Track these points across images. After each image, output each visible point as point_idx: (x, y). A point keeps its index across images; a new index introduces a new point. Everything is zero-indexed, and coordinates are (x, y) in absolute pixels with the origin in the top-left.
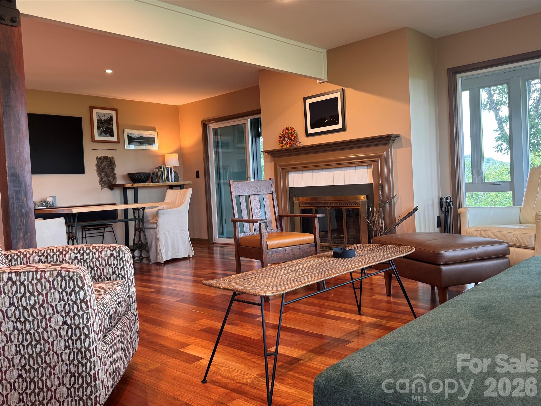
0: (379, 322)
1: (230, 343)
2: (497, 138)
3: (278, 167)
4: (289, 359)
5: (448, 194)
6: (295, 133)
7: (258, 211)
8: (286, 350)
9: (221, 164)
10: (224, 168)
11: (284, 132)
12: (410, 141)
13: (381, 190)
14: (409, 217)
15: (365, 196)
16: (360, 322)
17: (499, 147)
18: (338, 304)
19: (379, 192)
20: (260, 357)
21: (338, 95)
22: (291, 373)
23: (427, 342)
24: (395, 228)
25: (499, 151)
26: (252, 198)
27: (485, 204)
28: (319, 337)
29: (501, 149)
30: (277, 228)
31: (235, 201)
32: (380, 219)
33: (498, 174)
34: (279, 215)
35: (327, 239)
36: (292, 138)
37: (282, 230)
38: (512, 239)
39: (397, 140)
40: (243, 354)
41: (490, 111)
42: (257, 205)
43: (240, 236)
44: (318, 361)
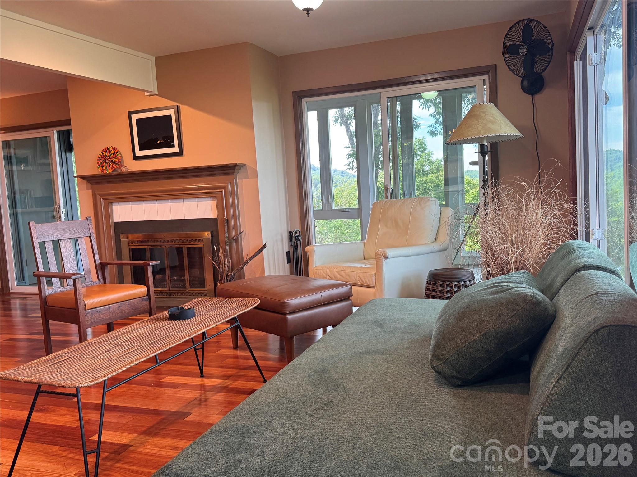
0: (223, 383)
1: (38, 437)
2: (349, 155)
3: (98, 197)
4: (116, 447)
5: (297, 227)
6: (119, 154)
7: (71, 259)
8: (113, 436)
9: (17, 187)
10: (22, 192)
11: (104, 153)
12: (256, 171)
13: (226, 226)
14: (257, 255)
15: (209, 232)
16: (202, 387)
17: (351, 164)
18: (177, 366)
19: (224, 228)
20: (78, 451)
21: (172, 112)
22: (118, 465)
23: (262, 424)
24: (243, 268)
25: (350, 168)
26: (62, 244)
27: (339, 223)
28: (154, 414)
29: (352, 166)
30: (99, 280)
31: (39, 248)
32: (226, 259)
33: (351, 191)
34: (100, 263)
35: (165, 283)
36: (116, 160)
37: (105, 282)
38: (356, 278)
39: (242, 169)
40: (57, 449)
41: (341, 126)
42: (70, 252)
43: (47, 294)
44: (152, 445)
